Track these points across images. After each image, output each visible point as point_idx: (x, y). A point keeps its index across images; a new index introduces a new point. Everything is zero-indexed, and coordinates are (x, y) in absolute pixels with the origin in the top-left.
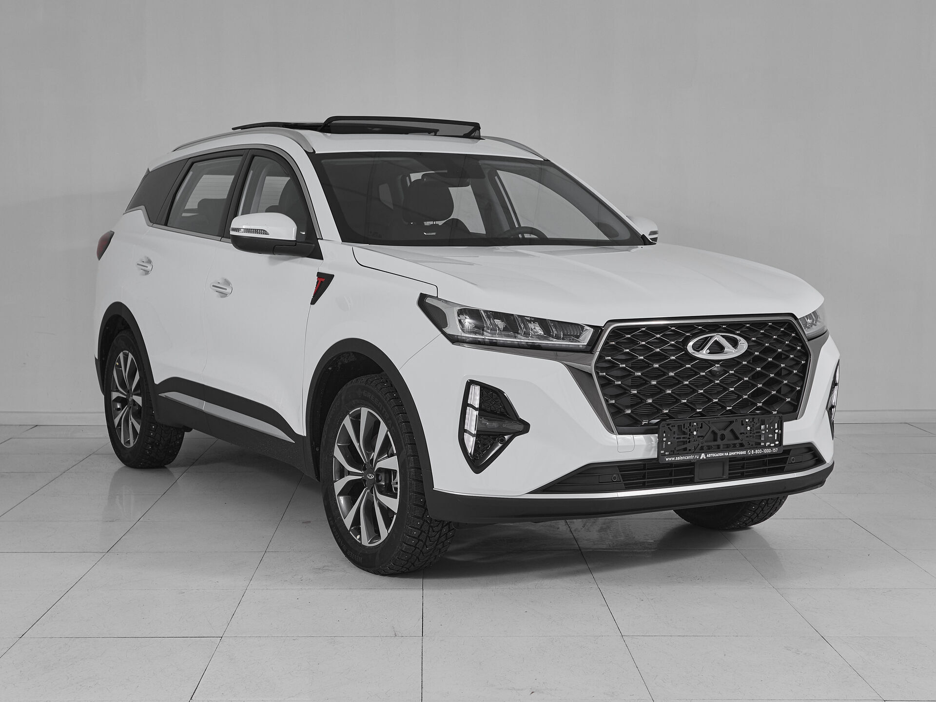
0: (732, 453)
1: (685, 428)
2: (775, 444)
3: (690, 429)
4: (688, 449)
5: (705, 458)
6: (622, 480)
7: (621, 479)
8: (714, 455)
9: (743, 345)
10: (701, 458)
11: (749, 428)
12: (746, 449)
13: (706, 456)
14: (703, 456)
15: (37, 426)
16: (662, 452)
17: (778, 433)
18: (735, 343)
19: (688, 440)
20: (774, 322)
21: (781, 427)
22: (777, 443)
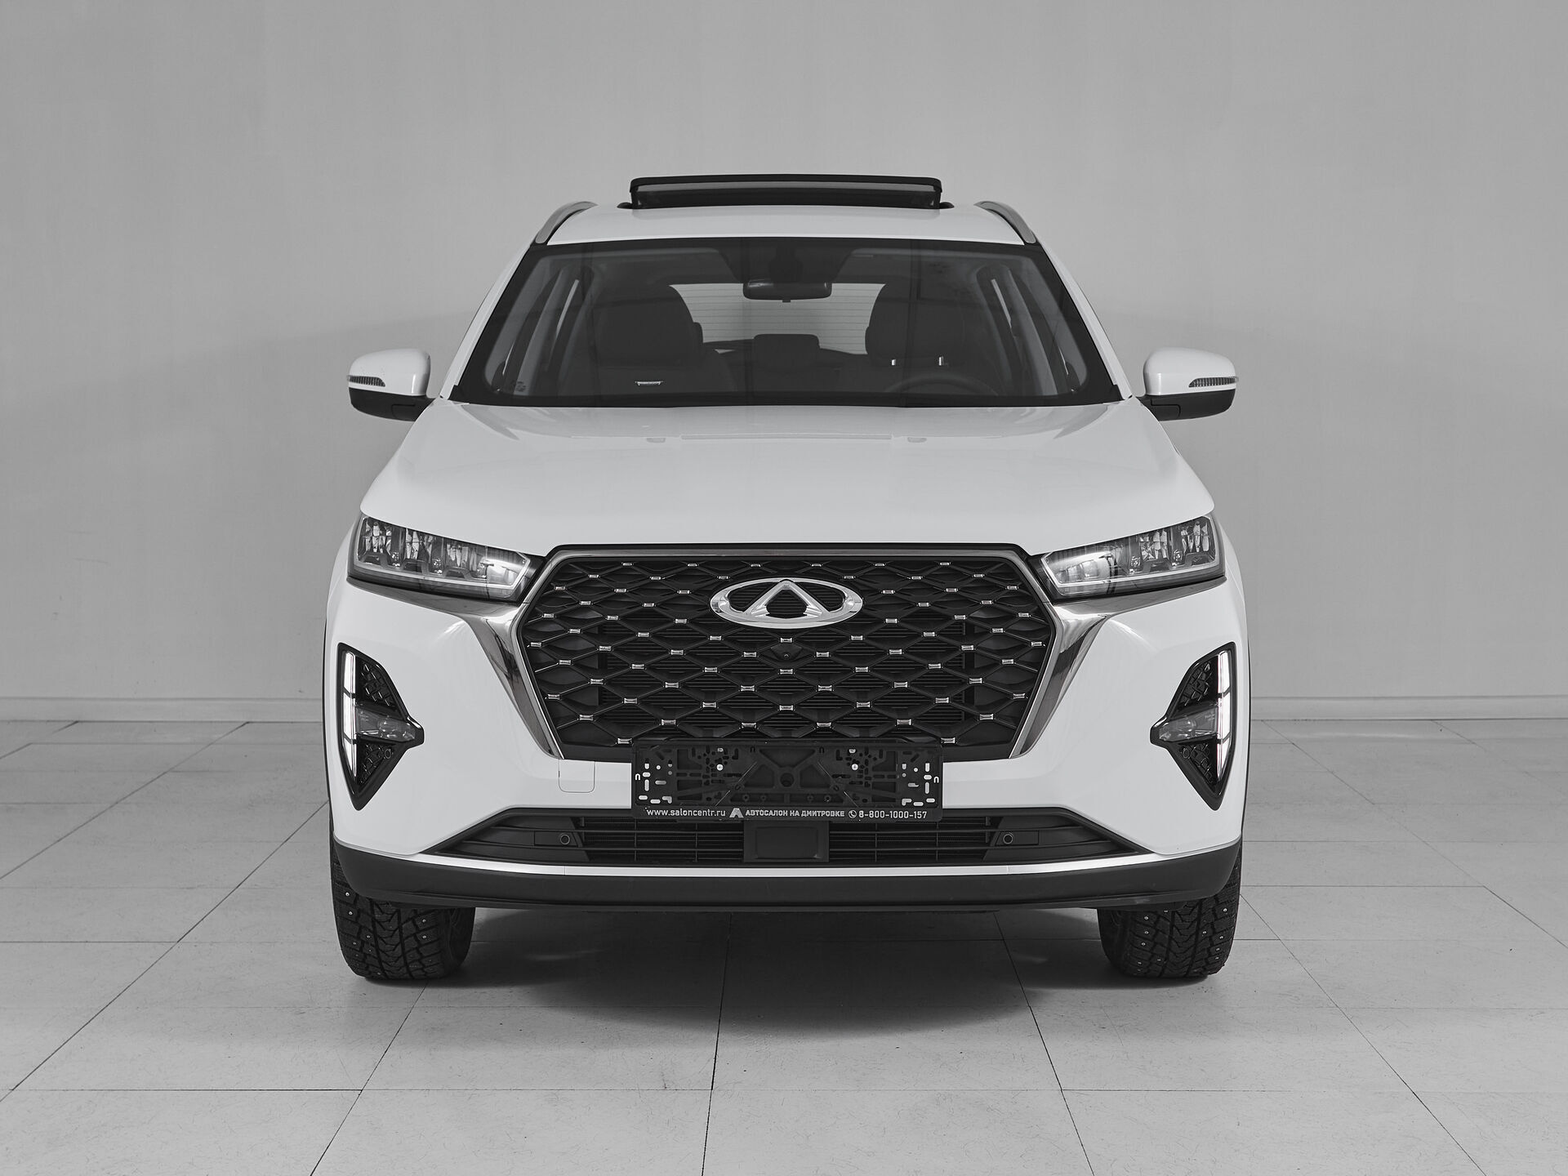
0: (809, 813)
1: (697, 756)
2: (925, 802)
3: (708, 759)
4: (705, 797)
5: (741, 816)
6: (580, 845)
7: (578, 840)
8: (763, 813)
9: (853, 603)
10: (733, 815)
11: (855, 767)
12: (847, 808)
13: (744, 814)
14: (736, 812)
15: (77, 722)
16: (643, 798)
17: (930, 781)
18: (832, 601)
19: (704, 781)
20: (955, 561)
21: (937, 771)
22: (931, 800)
